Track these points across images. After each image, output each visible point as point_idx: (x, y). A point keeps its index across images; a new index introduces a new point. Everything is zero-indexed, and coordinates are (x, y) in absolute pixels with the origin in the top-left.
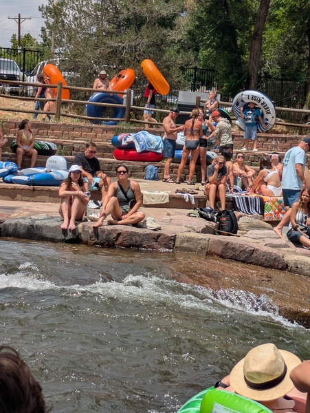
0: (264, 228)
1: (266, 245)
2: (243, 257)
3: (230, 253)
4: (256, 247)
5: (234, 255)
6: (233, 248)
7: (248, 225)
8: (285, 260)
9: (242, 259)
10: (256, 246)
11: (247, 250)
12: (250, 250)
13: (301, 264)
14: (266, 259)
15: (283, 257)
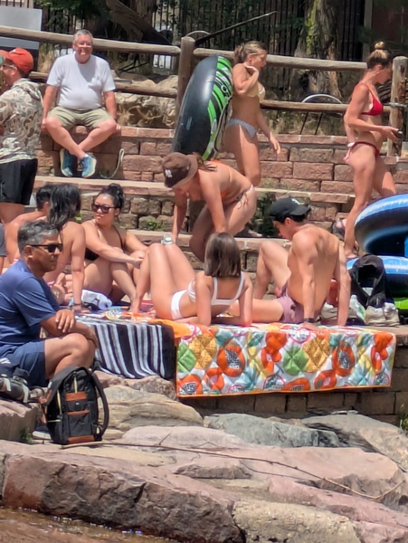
0: (175, 418)
1: (179, 472)
2: (109, 512)
3: (70, 500)
4: (150, 480)
5: (81, 505)
6: (80, 484)
7: (126, 411)
8: (237, 517)
9: (105, 516)
10: (149, 477)
11: (123, 488)
12: (131, 490)
13: (286, 528)
14: (180, 516)
15: (230, 508)
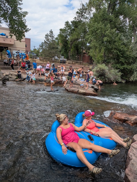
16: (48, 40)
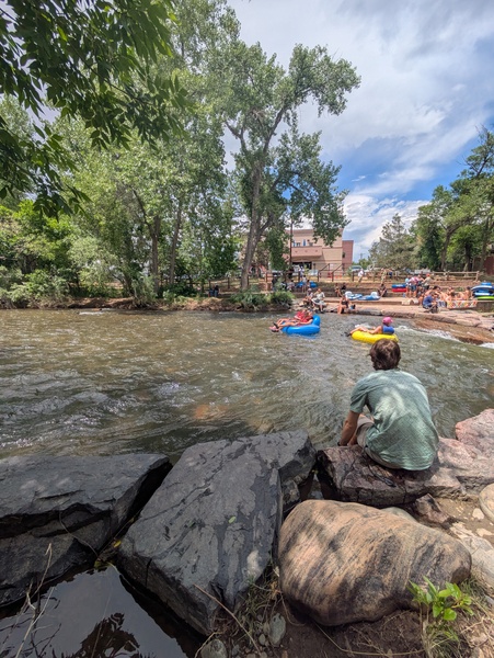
1: (448, 316)
4: (445, 317)
9: (438, 320)
12: (442, 318)
14: (448, 320)
16: (388, 236)
